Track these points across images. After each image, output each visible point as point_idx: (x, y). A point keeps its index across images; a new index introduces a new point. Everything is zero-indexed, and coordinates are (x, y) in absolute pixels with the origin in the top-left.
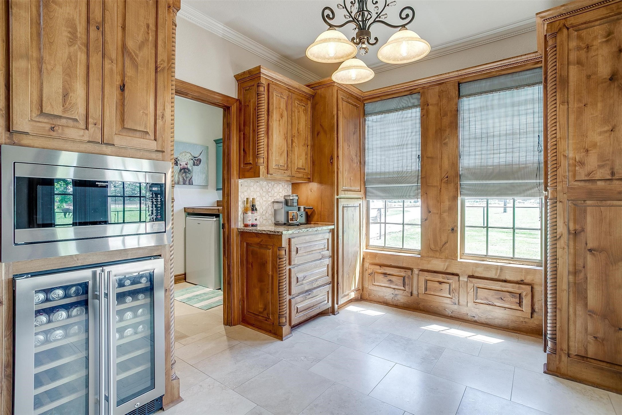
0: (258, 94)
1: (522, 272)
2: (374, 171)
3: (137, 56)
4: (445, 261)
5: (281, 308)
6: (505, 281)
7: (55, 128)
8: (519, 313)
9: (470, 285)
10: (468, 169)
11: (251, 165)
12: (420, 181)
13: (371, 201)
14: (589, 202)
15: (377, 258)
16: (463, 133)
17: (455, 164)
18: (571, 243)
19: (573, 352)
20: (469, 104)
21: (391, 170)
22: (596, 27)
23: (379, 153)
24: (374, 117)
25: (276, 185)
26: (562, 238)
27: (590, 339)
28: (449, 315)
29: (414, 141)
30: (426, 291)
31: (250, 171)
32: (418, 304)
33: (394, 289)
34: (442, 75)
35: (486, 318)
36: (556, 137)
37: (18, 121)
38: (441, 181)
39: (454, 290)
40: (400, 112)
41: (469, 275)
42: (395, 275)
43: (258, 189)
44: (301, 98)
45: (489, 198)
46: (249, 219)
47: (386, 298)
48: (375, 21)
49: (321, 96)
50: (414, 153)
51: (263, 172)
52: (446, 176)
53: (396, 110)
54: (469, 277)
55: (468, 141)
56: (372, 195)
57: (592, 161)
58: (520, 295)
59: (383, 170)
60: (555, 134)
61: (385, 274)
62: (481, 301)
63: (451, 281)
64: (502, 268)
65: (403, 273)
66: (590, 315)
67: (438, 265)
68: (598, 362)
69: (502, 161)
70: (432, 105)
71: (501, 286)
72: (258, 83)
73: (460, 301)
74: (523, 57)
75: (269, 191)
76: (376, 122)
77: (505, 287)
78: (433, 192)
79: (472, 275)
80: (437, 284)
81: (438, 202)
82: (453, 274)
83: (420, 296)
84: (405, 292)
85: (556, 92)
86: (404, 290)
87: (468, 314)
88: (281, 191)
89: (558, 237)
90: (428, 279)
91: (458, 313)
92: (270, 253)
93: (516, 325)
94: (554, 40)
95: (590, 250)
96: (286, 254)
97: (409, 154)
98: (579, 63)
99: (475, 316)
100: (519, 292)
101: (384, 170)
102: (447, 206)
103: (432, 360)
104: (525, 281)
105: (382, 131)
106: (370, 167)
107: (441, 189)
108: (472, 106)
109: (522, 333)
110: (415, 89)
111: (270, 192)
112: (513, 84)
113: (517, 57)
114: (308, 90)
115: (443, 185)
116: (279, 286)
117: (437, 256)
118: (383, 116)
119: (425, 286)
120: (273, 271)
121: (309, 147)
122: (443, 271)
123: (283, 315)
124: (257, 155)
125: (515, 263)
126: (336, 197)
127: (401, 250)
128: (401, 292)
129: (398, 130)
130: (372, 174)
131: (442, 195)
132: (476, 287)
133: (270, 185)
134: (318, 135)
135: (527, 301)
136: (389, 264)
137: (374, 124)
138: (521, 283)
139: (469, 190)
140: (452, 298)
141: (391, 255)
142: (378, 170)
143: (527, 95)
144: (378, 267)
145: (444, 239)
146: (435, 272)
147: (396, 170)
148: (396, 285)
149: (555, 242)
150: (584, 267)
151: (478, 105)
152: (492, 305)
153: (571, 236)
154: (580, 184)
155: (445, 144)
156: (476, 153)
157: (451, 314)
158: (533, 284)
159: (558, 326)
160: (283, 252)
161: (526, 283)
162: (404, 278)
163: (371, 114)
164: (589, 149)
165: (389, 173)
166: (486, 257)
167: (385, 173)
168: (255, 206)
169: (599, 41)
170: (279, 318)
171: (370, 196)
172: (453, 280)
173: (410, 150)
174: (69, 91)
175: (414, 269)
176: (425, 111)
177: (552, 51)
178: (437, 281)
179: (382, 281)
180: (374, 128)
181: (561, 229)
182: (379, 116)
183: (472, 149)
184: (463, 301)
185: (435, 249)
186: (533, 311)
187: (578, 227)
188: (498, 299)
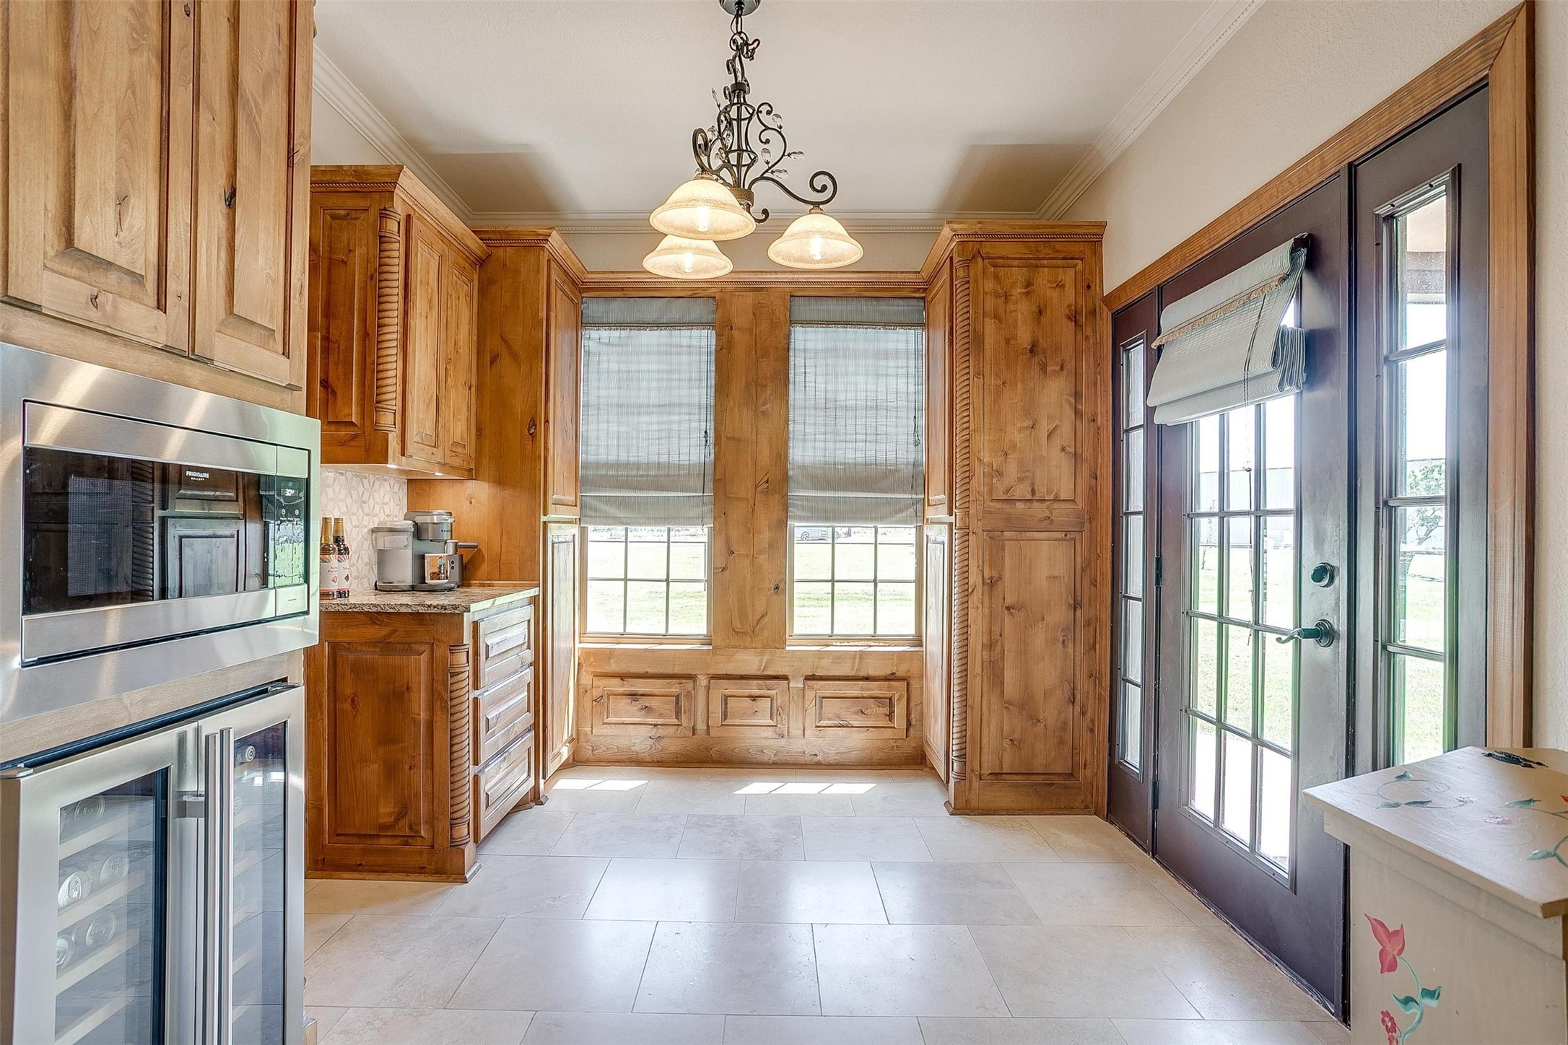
0: (381, 237)
1: (893, 659)
2: (603, 458)
3: (259, 111)
4: (761, 652)
5: (457, 800)
6: (867, 679)
7: (99, 297)
8: (888, 734)
9: (810, 695)
10: (803, 467)
11: (356, 429)
12: (709, 485)
13: (590, 528)
14: (1006, 534)
15: (612, 661)
16: (796, 395)
17: (781, 456)
18: (986, 599)
19: (986, 771)
20: (805, 340)
21: (643, 459)
22: (1014, 269)
23: (613, 418)
24: (605, 334)
25: (377, 483)
26: (975, 591)
27: (1006, 743)
28: (771, 762)
29: (696, 400)
30: (725, 719)
31: (353, 443)
32: (708, 749)
33: (655, 725)
34: (762, 272)
35: (836, 753)
36: (969, 428)
37: (20, 267)
38: (756, 489)
39: (780, 709)
40: (665, 333)
41: (806, 676)
42: (656, 694)
43: (343, 494)
44: (462, 263)
45: (836, 525)
46: (332, 577)
47: (637, 748)
48: (762, 178)
49: (505, 266)
50: (695, 425)
51: (394, 449)
52: (765, 480)
53: (657, 325)
54: (808, 678)
55: (802, 412)
56: (594, 514)
57: (1012, 470)
58: (890, 699)
59: (623, 457)
60: (967, 422)
61: (634, 696)
62: (828, 722)
63: (775, 691)
64: (862, 655)
65: (674, 688)
66: (1006, 708)
67: (749, 661)
68: (1014, 776)
69: (860, 457)
70: (739, 329)
71: (862, 689)
72: (385, 209)
73: (790, 729)
74: (899, 275)
75: (363, 499)
76: (609, 344)
77: (868, 690)
78: (738, 512)
79: (811, 674)
80: (748, 702)
81: (749, 531)
82: (777, 678)
83: (712, 733)
84: (681, 728)
85: (968, 355)
86: (678, 725)
87: (804, 753)
88: (386, 500)
89: (970, 590)
90: (730, 694)
91: (788, 753)
92: (422, 663)
93: (883, 754)
94: (966, 271)
95: (1008, 608)
96: (468, 662)
97: (685, 426)
98: (996, 317)
99: (817, 752)
100: (889, 694)
101: (625, 459)
102: (767, 540)
103: (794, 839)
104: (897, 674)
105: (623, 367)
106: (592, 449)
107: (754, 505)
108: (810, 345)
109: (893, 767)
110: (705, 289)
111: (365, 502)
112: (877, 318)
113: (891, 272)
114: (476, 245)
115: (758, 497)
116: (452, 746)
117: (747, 644)
118: (624, 333)
119: (723, 710)
120: (431, 709)
121: (473, 389)
122: (759, 673)
123: (462, 817)
124: (377, 402)
125: (878, 644)
126: (543, 519)
127: (665, 638)
128: (671, 730)
129: (659, 371)
130: (597, 465)
131: (757, 518)
132: (820, 697)
133: (365, 482)
134: (492, 362)
135: (899, 710)
136: (641, 671)
137: (604, 349)
138: (891, 678)
139: (804, 508)
140: (776, 726)
141: (646, 650)
142: (612, 458)
143: (897, 341)
144: (618, 681)
145: (760, 608)
146: (742, 677)
147: (654, 459)
148: (661, 715)
149: (965, 599)
150: (1001, 635)
151: (820, 346)
152: (847, 727)
153: (986, 588)
154: (998, 505)
155: (763, 413)
156: (817, 436)
157: (775, 759)
158: (909, 677)
159: (968, 733)
160: (463, 658)
161: (898, 677)
162: (678, 697)
163: (598, 325)
164: (1008, 452)
165: (638, 465)
166: (831, 638)
167: (627, 465)
168: (343, 540)
169: (1019, 291)
170: (451, 828)
171: (590, 517)
172: (777, 689)
173: (687, 417)
174: (130, 189)
175: (699, 676)
176: (724, 339)
177: (963, 288)
178: (748, 695)
179: (627, 712)
180: (604, 358)
181: (974, 578)
182: (615, 334)
183: (809, 430)
184: (796, 730)
185: (741, 631)
186: (909, 724)
187: (994, 574)
188: (856, 713)
